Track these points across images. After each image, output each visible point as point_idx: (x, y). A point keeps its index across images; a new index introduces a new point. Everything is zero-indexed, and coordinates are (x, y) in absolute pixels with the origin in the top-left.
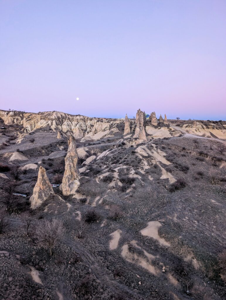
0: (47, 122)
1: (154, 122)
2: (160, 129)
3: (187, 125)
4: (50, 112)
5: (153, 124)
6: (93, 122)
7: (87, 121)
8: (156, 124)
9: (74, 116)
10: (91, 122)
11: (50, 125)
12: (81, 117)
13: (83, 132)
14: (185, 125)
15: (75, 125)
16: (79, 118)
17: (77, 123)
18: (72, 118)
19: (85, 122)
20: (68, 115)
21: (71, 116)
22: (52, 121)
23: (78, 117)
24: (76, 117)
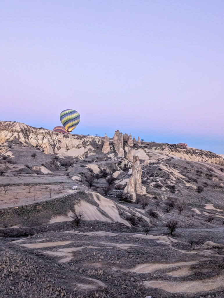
0: (13, 135)
1: (131, 144)
2: (137, 150)
3: (155, 147)
4: (9, 123)
5: (130, 145)
6: (60, 137)
7: (53, 135)
8: (132, 145)
9: (37, 129)
10: (58, 136)
11: (17, 137)
12: (46, 131)
13: (52, 148)
14: (154, 148)
15: (41, 139)
16: (44, 132)
17: (44, 137)
18: (35, 131)
19: (51, 136)
20: (31, 127)
21: (34, 128)
22: (18, 134)
23: (42, 131)
24: (39, 130)
